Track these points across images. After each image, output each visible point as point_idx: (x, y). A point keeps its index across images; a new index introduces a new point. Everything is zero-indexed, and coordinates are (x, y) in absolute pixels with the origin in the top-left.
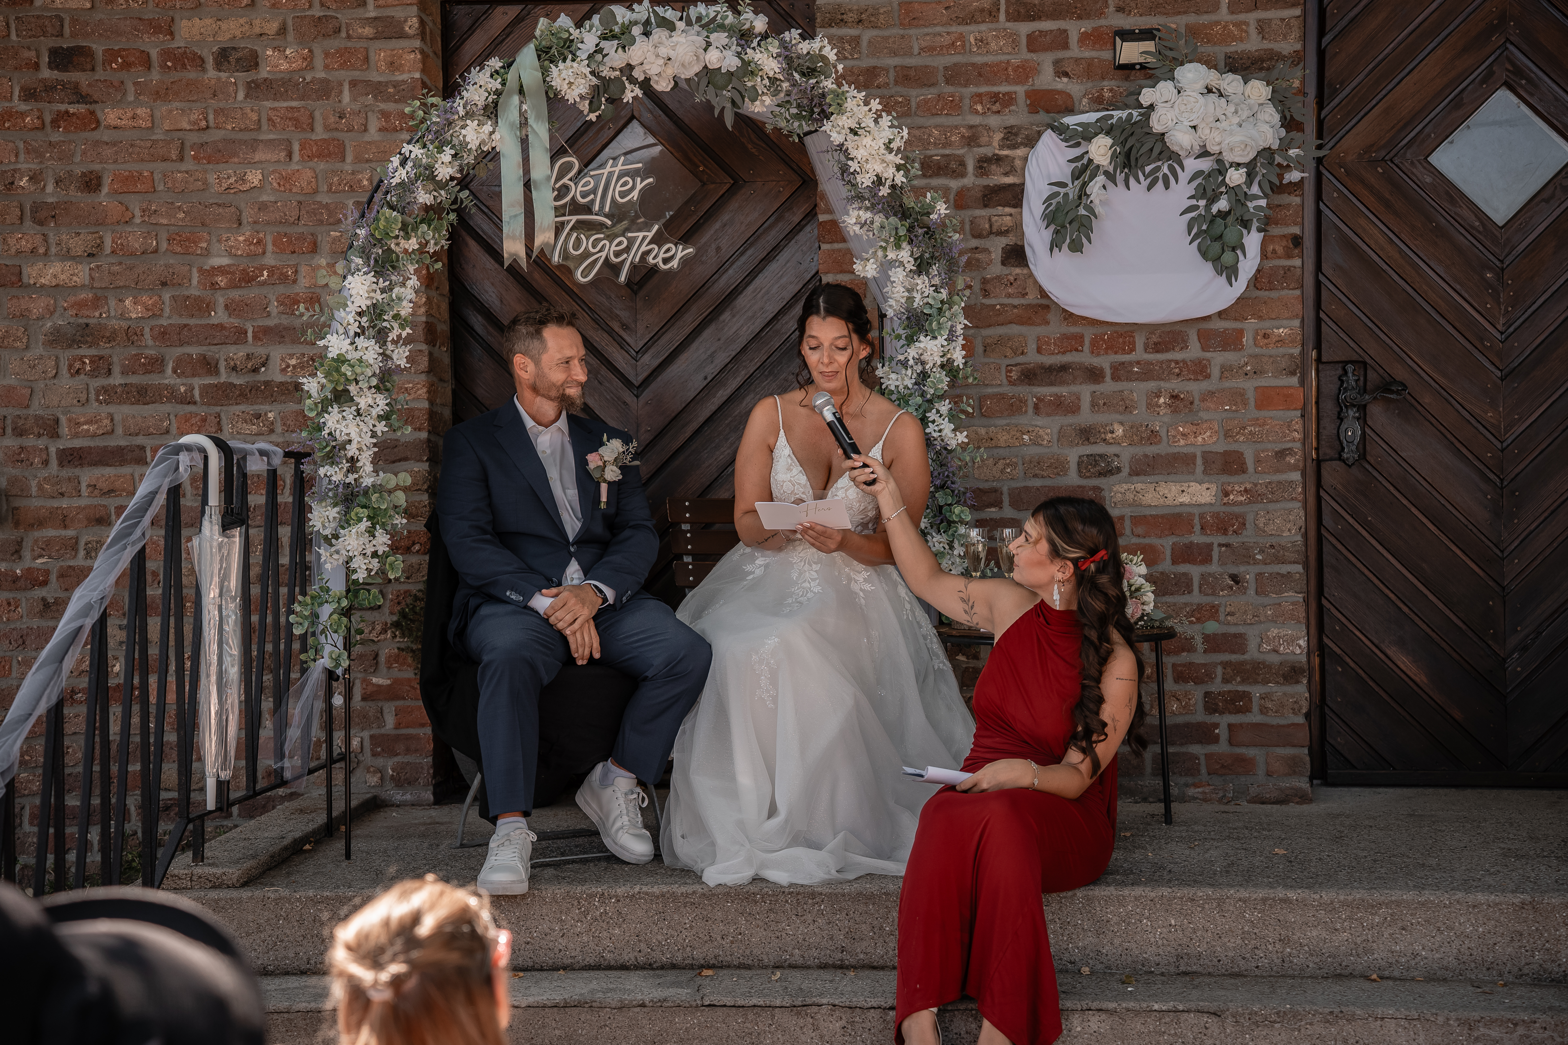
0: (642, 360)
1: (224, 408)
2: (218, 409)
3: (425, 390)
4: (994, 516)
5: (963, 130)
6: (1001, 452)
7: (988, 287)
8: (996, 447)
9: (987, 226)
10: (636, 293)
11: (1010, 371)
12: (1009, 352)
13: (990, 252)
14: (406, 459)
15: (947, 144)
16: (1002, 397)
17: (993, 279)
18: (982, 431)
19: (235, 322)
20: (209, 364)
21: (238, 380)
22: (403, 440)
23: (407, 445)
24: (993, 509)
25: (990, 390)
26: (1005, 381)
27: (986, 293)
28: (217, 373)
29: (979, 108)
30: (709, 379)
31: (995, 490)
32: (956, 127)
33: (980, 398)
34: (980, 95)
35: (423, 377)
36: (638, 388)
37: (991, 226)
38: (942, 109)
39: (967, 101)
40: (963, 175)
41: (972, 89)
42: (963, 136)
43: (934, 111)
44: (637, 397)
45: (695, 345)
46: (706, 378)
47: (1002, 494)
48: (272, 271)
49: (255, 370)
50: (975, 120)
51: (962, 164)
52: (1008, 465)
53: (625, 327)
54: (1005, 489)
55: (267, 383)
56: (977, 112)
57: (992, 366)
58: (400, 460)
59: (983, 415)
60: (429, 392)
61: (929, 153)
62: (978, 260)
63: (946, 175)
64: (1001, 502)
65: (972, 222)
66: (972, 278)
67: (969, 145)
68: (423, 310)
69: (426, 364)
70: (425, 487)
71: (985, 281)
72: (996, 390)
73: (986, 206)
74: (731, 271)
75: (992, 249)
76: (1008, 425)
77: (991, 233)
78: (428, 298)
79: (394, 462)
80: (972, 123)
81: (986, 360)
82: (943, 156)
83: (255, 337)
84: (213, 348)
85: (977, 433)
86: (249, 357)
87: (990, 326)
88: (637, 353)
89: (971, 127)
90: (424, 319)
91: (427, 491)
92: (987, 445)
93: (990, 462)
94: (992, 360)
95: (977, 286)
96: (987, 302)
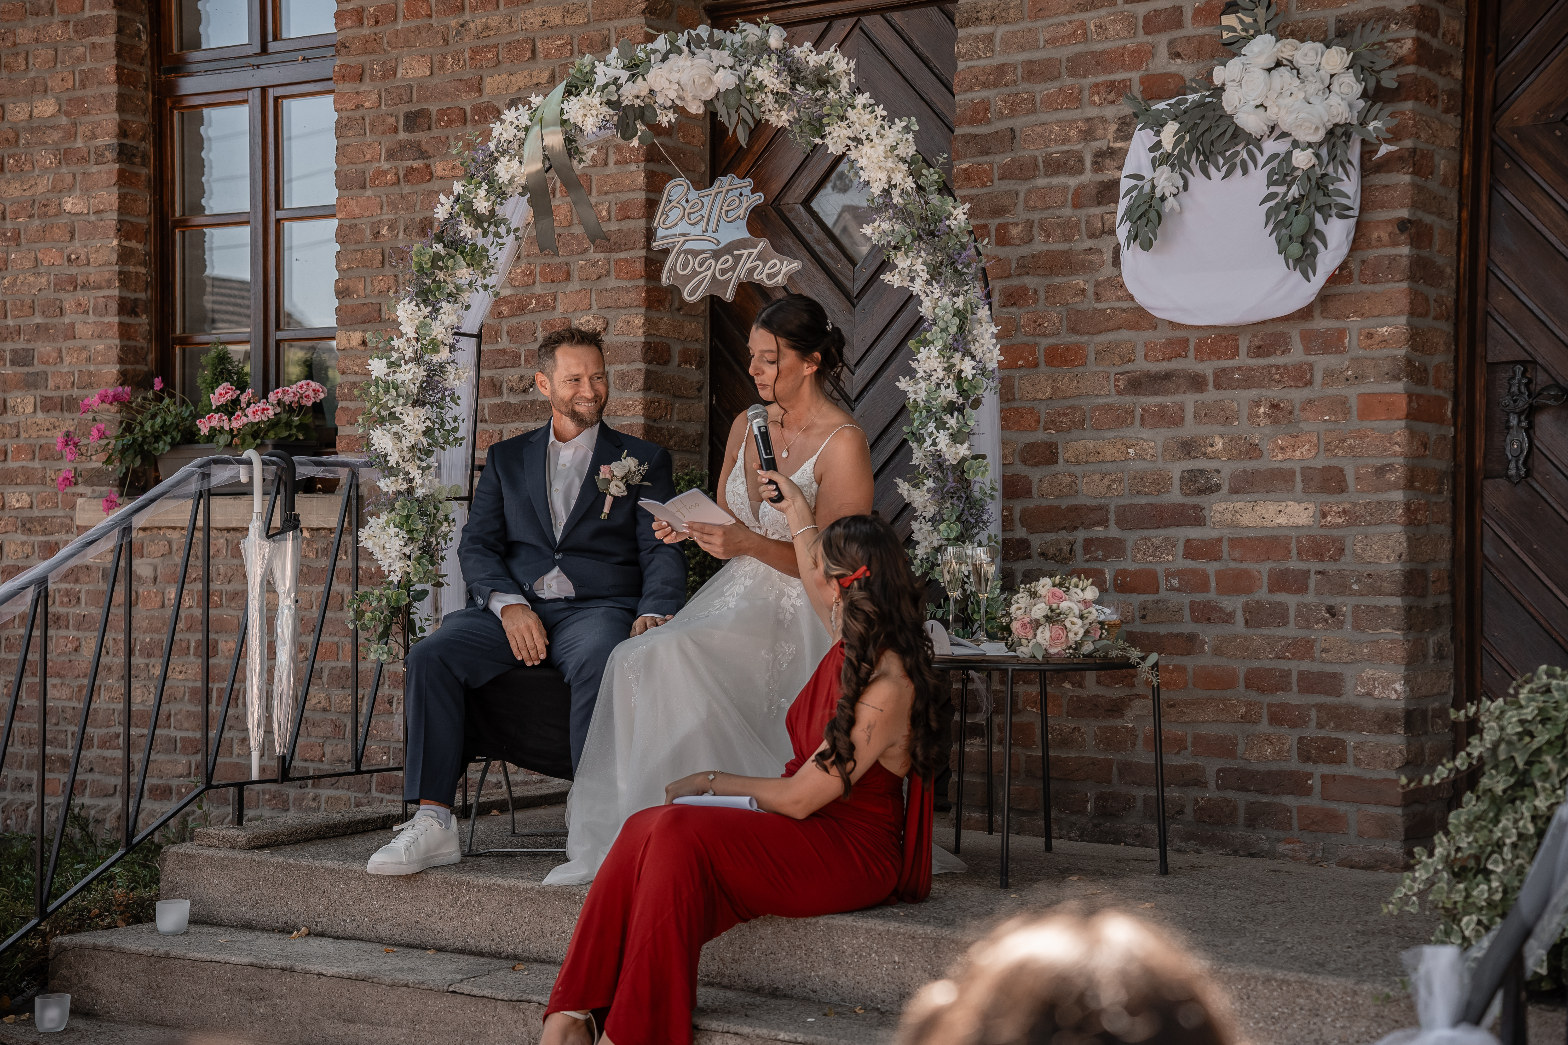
1: (505, 425)
2: (501, 426)
3: (641, 407)
4: (1102, 535)
5: (1080, 124)
6: (1110, 467)
7: (1100, 290)
8: (1103, 461)
9: (1100, 225)
10: (855, 306)
11: (1117, 380)
12: (1117, 360)
13: (1102, 253)
15: (1066, 140)
16: (1108, 408)
17: (1104, 281)
18: (1091, 445)
19: (514, 346)
20: (495, 385)
21: (514, 400)
24: (1100, 528)
25: (1100, 401)
26: (1113, 391)
27: (1098, 297)
28: (501, 394)
29: (1096, 98)
31: (1101, 508)
32: (1075, 121)
33: (1091, 409)
34: (1097, 85)
35: (640, 394)
37: (1103, 225)
38: (1063, 102)
39: (1086, 93)
40: (1081, 171)
41: (1091, 80)
42: (1080, 131)
43: (1055, 106)
47: (1108, 511)
48: (538, 298)
49: (525, 391)
50: (1093, 112)
51: (1081, 161)
52: (1114, 481)
54: (1112, 507)
55: (533, 402)
56: (1093, 103)
57: (1101, 375)
59: (1092, 427)
60: (645, 408)
61: (1050, 150)
62: (1091, 262)
63: (1065, 172)
64: (1107, 520)
65: (1087, 222)
66: (1086, 281)
67: (1085, 139)
68: (642, 331)
69: (642, 382)
71: (1097, 284)
72: (1105, 400)
73: (1099, 203)
75: (1104, 250)
76: (1115, 438)
77: (1103, 232)
78: (646, 320)
80: (1090, 115)
81: (1097, 369)
82: (1062, 152)
83: (526, 361)
84: (499, 371)
85: (1085, 447)
86: (521, 378)
87: (1101, 332)
89: (1088, 120)
90: (643, 339)
92: (1094, 459)
93: (1097, 477)
94: (1102, 369)
95: (1090, 289)
96: (1099, 306)
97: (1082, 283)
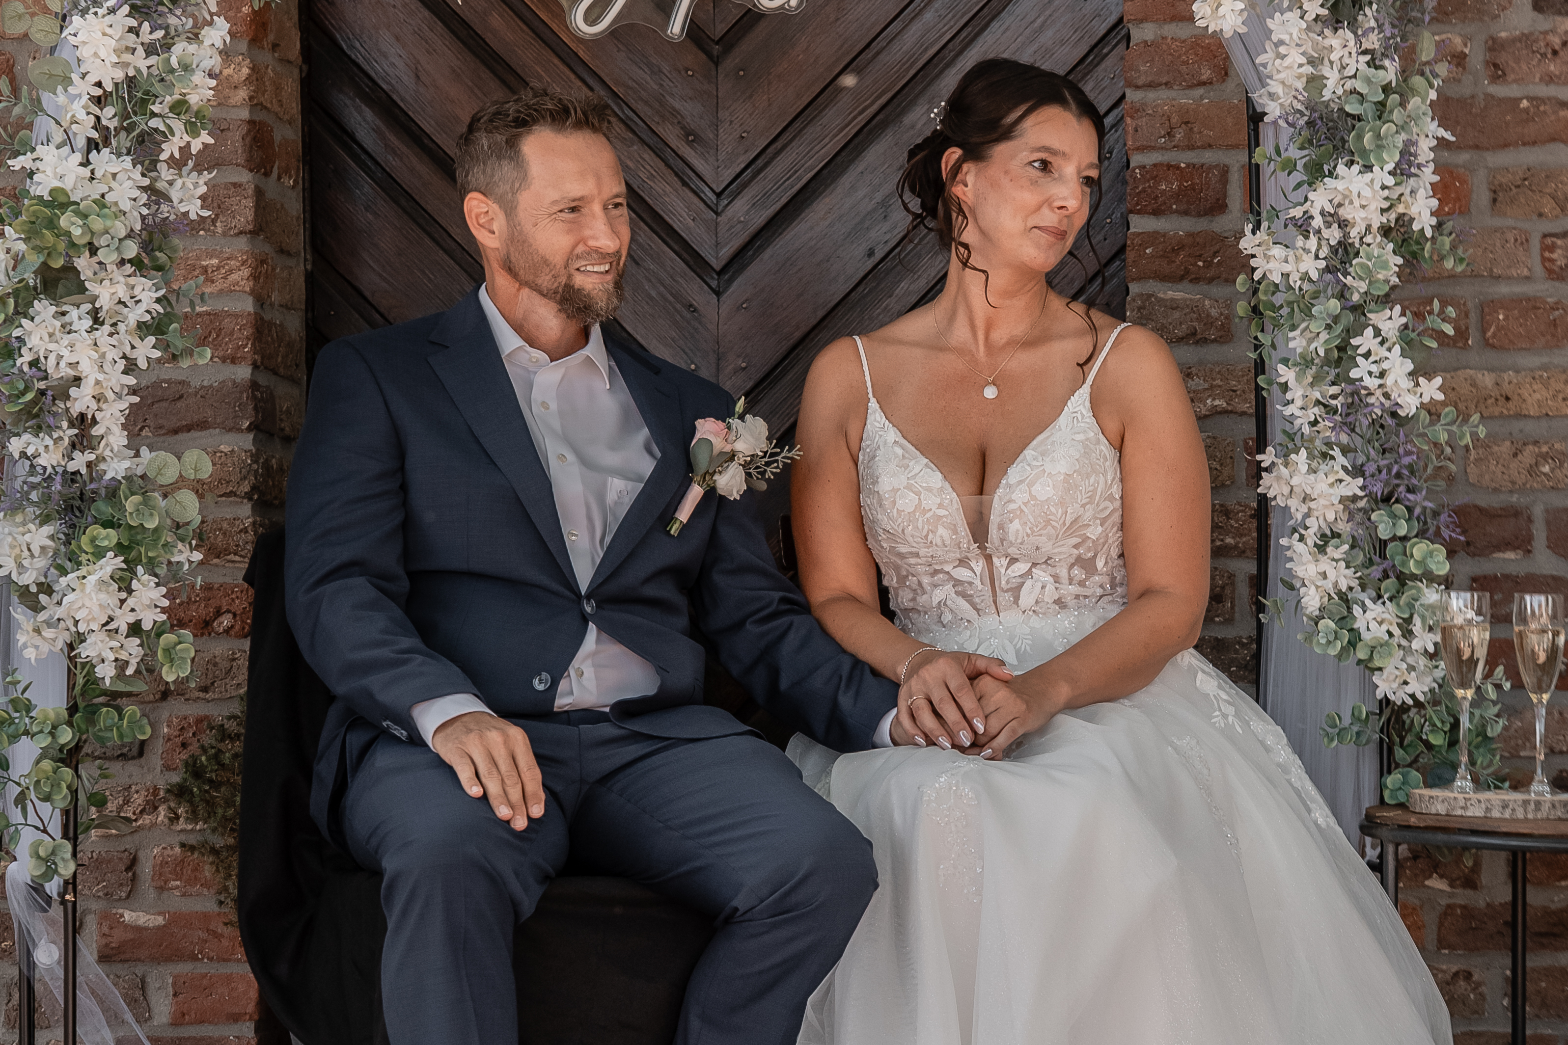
0: (729, 212)
3: (246, 272)
4: (1513, 570)
6: (1529, 427)
7: (1503, 58)
8: (1520, 416)
10: (716, 62)
11: (1552, 248)
12: (1548, 207)
14: (202, 425)
16: (1530, 305)
17: (1513, 41)
18: (1487, 380)
22: (196, 383)
23: (204, 393)
24: (1510, 555)
25: (1504, 290)
26: (1539, 270)
27: (1497, 71)
30: (879, 255)
31: (1514, 513)
33: (1482, 307)
35: (243, 244)
36: (720, 273)
44: (718, 294)
45: (846, 180)
46: (871, 253)
47: (1530, 520)
52: (1545, 457)
53: (691, 136)
54: (1538, 512)
57: (1511, 237)
58: (189, 428)
59: (1487, 344)
60: (254, 277)
64: (1529, 539)
66: (1469, 39)
68: (242, 94)
69: (250, 214)
70: (246, 487)
71: (1494, 46)
72: (1519, 289)
74: (929, 16)
76: (1545, 368)
78: (254, 69)
79: (175, 432)
81: (1498, 222)
85: (1474, 384)
87: (1505, 145)
88: (719, 195)
90: (245, 114)
91: (248, 496)
92: (1496, 411)
93: (1505, 448)
94: (1510, 222)
95: (1477, 58)
96: (1500, 91)
97: (1458, 41)
